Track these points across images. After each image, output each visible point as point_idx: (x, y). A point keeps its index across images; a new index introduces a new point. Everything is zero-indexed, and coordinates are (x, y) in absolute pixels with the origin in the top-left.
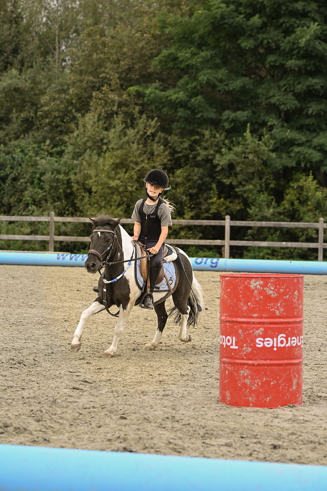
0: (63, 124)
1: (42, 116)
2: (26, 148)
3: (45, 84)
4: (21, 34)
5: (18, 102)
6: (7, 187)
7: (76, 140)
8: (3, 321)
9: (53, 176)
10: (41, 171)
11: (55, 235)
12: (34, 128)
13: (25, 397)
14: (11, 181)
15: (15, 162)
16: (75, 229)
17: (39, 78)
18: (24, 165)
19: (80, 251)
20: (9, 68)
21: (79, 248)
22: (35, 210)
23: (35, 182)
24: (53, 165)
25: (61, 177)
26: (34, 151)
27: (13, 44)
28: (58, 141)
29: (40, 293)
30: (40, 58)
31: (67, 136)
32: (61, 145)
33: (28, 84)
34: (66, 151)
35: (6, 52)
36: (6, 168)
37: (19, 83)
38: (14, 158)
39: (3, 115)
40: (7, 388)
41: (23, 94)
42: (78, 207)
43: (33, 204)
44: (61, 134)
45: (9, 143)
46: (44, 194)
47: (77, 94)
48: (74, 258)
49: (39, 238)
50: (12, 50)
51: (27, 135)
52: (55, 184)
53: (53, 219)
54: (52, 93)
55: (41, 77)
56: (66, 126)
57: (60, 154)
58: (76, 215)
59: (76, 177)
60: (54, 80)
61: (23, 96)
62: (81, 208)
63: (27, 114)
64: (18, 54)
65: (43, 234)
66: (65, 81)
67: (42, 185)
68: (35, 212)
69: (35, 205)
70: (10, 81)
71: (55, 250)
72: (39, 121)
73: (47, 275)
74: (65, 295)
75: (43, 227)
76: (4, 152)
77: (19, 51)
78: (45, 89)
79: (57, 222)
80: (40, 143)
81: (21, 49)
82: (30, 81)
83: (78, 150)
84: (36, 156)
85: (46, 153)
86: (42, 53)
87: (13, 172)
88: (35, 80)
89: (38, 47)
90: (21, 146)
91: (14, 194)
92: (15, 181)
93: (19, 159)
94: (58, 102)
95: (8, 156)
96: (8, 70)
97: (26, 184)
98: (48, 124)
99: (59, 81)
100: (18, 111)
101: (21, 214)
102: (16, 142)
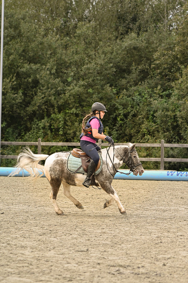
0: (170, 73)
1: (154, 68)
2: (143, 92)
3: (156, 44)
4: (138, 6)
5: (136, 57)
6: (129, 121)
7: (180, 85)
9: (163, 113)
10: (154, 109)
11: (165, 157)
12: (149, 77)
14: (132, 117)
15: (135, 103)
16: (180, 153)
17: (152, 39)
18: (141, 105)
19: (184, 170)
20: (130, 32)
21: (183, 167)
23: (150, 118)
24: (163, 104)
25: (169, 113)
26: (148, 94)
27: (133, 14)
28: (166, 87)
30: (153, 24)
31: (174, 83)
32: (169, 90)
33: (144, 44)
34: (173, 94)
35: (127, 20)
36: (128, 107)
37: (137, 43)
38: (133, 100)
39: (125, 68)
41: (140, 52)
42: (182, 136)
43: (148, 134)
44: (169, 81)
45: (130, 88)
46: (157, 126)
47: (181, 51)
48: (180, 175)
49: (153, 159)
50: (131, 19)
51: (143, 83)
52: (165, 119)
53: (163, 145)
54: (162, 50)
55: (153, 38)
56: (173, 75)
57: (169, 96)
58: (181, 142)
59: (180, 114)
60: (163, 41)
61: (140, 53)
62: (184, 137)
63: (143, 67)
64: (136, 22)
65: (156, 157)
66: (171, 41)
67: (155, 120)
68: (150, 140)
69: (150, 135)
70: (130, 42)
71: (165, 169)
72: (153, 72)
73: (159, 187)
74: (172, 201)
76: (126, 95)
77: (137, 19)
78: (157, 47)
79: (166, 148)
80: (153, 88)
81: (138, 17)
82: (145, 42)
83: (182, 93)
84: (150, 98)
85: (158, 96)
86: (155, 20)
87: (133, 110)
88: (149, 41)
89: (151, 16)
90: (139, 90)
91: (134, 127)
92: (135, 117)
93: (138, 101)
94: (167, 57)
95: (129, 98)
96: (128, 33)
97: (143, 119)
98: (160, 74)
99: (168, 41)
100: (137, 64)
101: (140, 142)
102: (135, 87)
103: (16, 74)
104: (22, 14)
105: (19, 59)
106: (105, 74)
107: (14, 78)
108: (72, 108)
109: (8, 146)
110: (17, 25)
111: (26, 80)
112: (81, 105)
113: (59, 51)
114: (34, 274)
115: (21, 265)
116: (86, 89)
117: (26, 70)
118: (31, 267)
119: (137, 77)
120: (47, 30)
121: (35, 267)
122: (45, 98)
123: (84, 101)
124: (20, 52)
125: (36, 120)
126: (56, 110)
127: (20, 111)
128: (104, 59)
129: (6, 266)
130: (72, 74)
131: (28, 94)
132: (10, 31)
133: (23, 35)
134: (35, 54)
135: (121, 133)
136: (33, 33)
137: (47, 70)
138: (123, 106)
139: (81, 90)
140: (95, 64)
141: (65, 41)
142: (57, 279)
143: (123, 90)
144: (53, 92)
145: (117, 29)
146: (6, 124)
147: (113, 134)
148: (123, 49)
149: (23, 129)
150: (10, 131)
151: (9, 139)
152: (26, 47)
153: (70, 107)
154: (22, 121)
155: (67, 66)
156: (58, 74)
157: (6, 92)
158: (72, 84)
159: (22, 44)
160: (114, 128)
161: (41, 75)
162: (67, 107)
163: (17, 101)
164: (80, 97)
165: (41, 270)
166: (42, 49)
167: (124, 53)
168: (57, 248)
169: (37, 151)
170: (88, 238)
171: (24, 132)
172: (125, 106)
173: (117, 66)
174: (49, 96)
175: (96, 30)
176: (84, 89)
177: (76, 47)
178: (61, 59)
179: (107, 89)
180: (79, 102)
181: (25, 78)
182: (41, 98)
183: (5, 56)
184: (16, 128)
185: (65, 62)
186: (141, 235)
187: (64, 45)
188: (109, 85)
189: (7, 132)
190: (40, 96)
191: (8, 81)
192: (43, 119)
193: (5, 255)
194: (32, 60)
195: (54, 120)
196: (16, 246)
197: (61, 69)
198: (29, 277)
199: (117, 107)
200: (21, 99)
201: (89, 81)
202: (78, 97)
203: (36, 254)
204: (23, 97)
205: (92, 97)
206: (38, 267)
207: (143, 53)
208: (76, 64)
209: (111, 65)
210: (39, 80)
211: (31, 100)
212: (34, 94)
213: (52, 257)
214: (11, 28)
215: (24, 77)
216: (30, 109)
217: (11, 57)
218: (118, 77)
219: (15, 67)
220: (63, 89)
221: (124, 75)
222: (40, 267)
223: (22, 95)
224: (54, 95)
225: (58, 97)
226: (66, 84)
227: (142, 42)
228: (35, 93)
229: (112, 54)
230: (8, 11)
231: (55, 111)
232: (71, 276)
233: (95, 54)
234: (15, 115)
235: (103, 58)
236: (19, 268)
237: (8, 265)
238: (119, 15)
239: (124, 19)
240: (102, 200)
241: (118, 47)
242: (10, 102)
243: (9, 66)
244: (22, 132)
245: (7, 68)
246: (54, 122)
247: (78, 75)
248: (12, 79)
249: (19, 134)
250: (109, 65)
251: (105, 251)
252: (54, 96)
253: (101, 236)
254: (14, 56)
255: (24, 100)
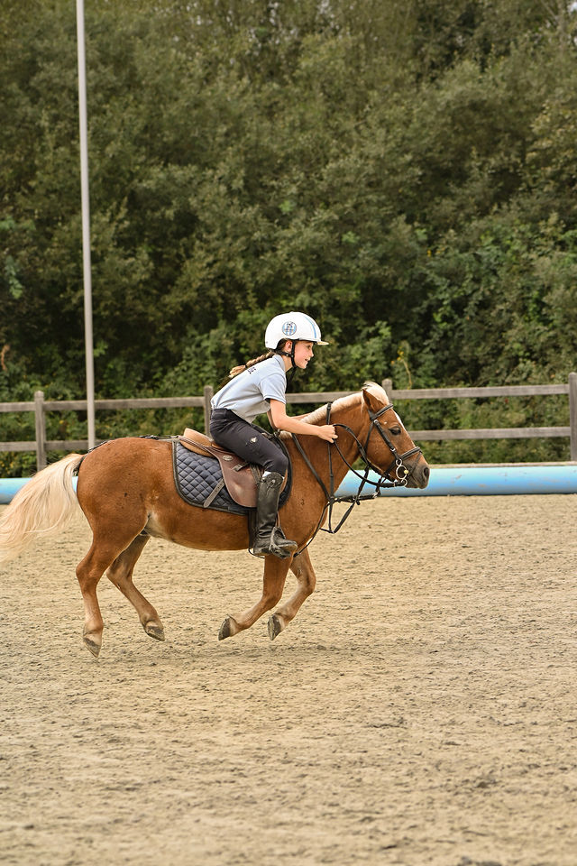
1: (535, 161)
2: (506, 233)
3: (539, 90)
5: (481, 132)
8: (493, 620)
9: (568, 293)
10: (541, 283)
12: (520, 189)
13: (571, 788)
14: (476, 309)
15: (483, 267)
17: (526, 76)
18: (502, 272)
20: (457, 58)
22: (534, 371)
23: (531, 310)
24: (568, 268)
26: (522, 239)
27: (463, 6)
28: (575, 215)
29: (564, 555)
30: (525, 31)
35: (447, 25)
36: (463, 280)
37: (481, 91)
38: (478, 258)
39: (450, 165)
40: (527, 768)
41: (491, 116)
43: (528, 358)
45: (467, 224)
46: (551, 333)
49: (548, 431)
50: (460, 18)
51: (505, 206)
52: (575, 311)
53: (576, 387)
54: (558, 108)
55: (529, 73)
60: (558, 80)
61: (491, 120)
63: (502, 159)
64: (474, 27)
65: (554, 424)
67: (546, 315)
68: (534, 376)
69: (532, 360)
70: (459, 89)
75: (555, 406)
76: (457, 245)
77: (477, 20)
78: (541, 100)
80: (535, 221)
81: (480, 14)
82: (505, 85)
84: (528, 250)
85: (552, 243)
86: (528, 21)
87: (478, 289)
88: (516, 81)
89: (517, 8)
90: (494, 230)
91: (484, 339)
92: (486, 308)
93: (492, 260)
94: (572, 127)
95: (466, 255)
96: (454, 63)
97: (509, 315)
98: (552, 178)
99: (572, 81)
100: (484, 152)
101: (503, 381)
102: (482, 222)
103: (129, 199)
104: (135, 20)
105: (134, 154)
106: (392, 185)
107: (124, 211)
108: (298, 292)
109: (114, 412)
110: (121, 54)
111: (158, 214)
112: (323, 282)
113: (252, 123)
114: (255, 803)
115: (211, 778)
116: (337, 234)
117: (157, 184)
118: (241, 781)
119: (486, 190)
120: (212, 64)
121: (253, 781)
122: (218, 264)
123: (333, 269)
124: (136, 131)
125: (195, 332)
126: (251, 299)
127: (146, 306)
128: (386, 142)
129: (168, 783)
130: (294, 190)
131: (165, 256)
132: (104, 74)
133: (144, 83)
134: (182, 137)
135: (447, 359)
136: (172, 75)
137: (219, 183)
138: (448, 278)
139: (322, 236)
140: (361, 156)
141: (267, 94)
142: (328, 816)
143: (446, 230)
144: (239, 245)
145: (416, 52)
146: (106, 347)
147: (422, 360)
148: (439, 109)
149: (157, 359)
150: (119, 369)
151: (118, 392)
152: (152, 117)
153: (292, 288)
154: (153, 338)
155: (277, 166)
156: (252, 191)
157: (102, 252)
158: (295, 221)
159: (142, 107)
160: (425, 343)
161: (201, 197)
162: (284, 289)
163: (136, 277)
164: (319, 256)
165: (273, 791)
166: (201, 121)
167: (443, 120)
168: (310, 719)
169: (203, 421)
170: (397, 684)
171: (161, 369)
172: (454, 277)
173: (424, 160)
174: (229, 260)
175: (358, 58)
176: (332, 233)
177: (302, 110)
178: (257, 146)
179: (399, 231)
180: (319, 274)
181: (154, 210)
182: (205, 265)
183: (93, 147)
184: (137, 358)
185: (272, 156)
186: (551, 666)
187: (266, 107)
188: (403, 217)
189: (111, 370)
190: (201, 259)
191: (105, 219)
192: (215, 326)
193: (158, 747)
194: (174, 154)
195: (246, 329)
196: (188, 717)
197: (260, 176)
198: (244, 813)
199: (432, 281)
200: (148, 270)
201: (345, 209)
202: (314, 257)
203: (250, 740)
204: (151, 264)
205: (355, 257)
206: (262, 782)
207: (498, 118)
208: (302, 162)
209: (408, 157)
210: (196, 211)
211: (176, 273)
212: (184, 255)
213: (299, 747)
214: (105, 64)
215: (153, 205)
216: (173, 299)
217: (110, 150)
218: (428, 193)
219: (125, 177)
220: (269, 236)
221: (447, 185)
222: (270, 781)
223: (150, 260)
224: (243, 255)
225: (257, 261)
226: (276, 221)
227: (497, 85)
228: (186, 251)
229: (407, 127)
230: (96, 16)
231: (247, 303)
232: (366, 804)
233: (357, 128)
234: (130, 319)
235: (382, 139)
236: (207, 787)
237: (172, 780)
238: (421, 10)
239: (436, 21)
240: (414, 562)
241: (425, 104)
242: (114, 282)
243: (107, 176)
244: (156, 367)
245: (100, 180)
246: (248, 336)
247: (312, 193)
248: (117, 214)
249: (147, 376)
250: (401, 159)
251: (453, 723)
252: (243, 257)
253: (431, 676)
254: (119, 144)
255: (155, 275)
